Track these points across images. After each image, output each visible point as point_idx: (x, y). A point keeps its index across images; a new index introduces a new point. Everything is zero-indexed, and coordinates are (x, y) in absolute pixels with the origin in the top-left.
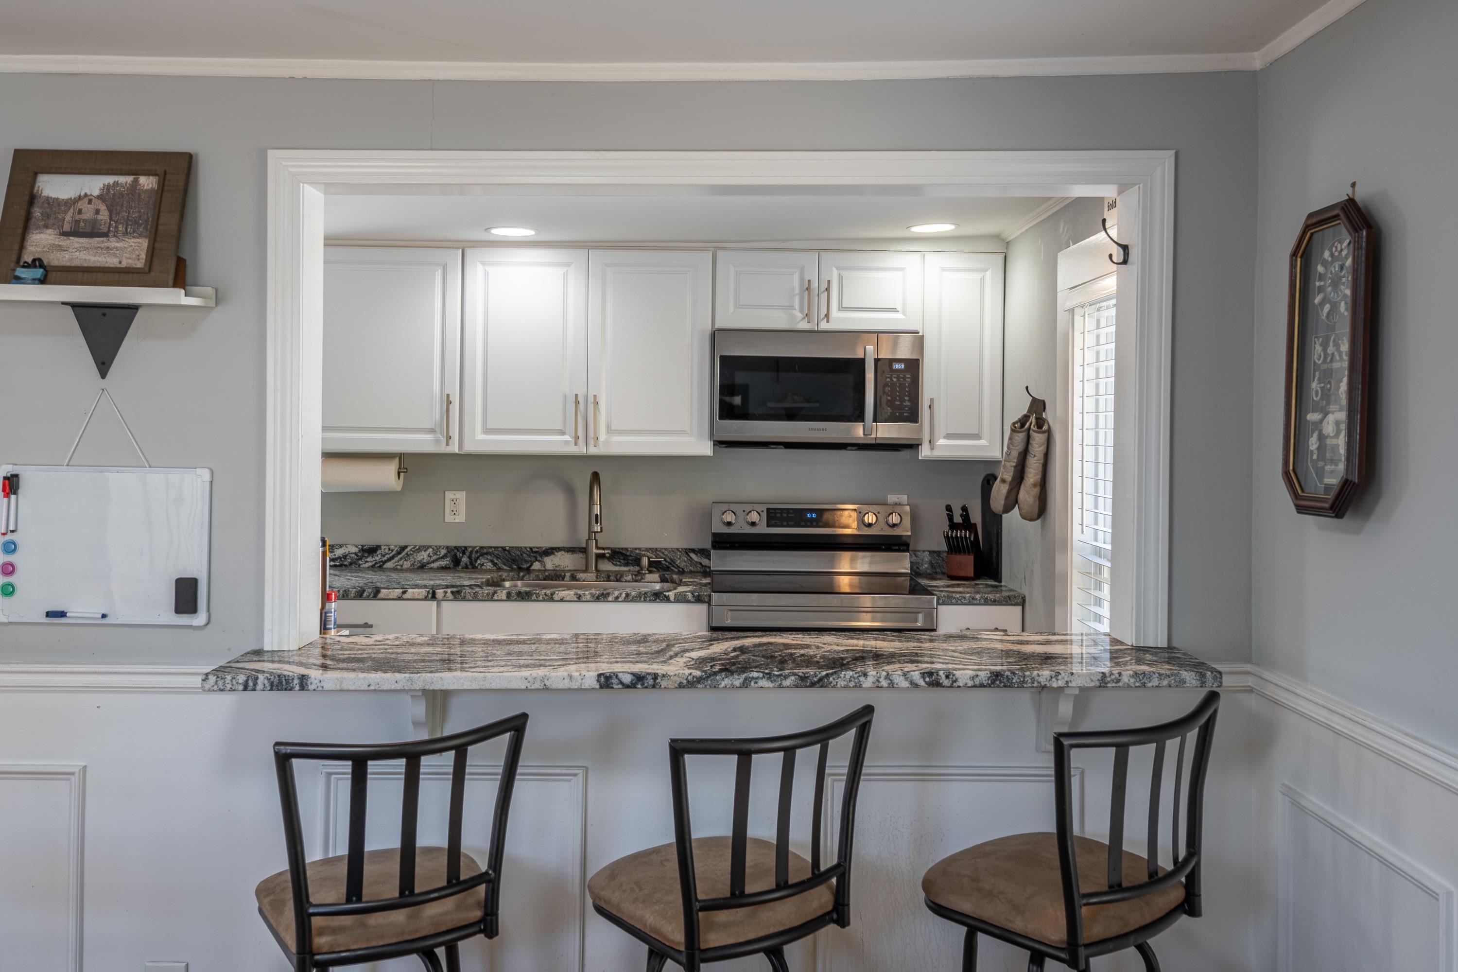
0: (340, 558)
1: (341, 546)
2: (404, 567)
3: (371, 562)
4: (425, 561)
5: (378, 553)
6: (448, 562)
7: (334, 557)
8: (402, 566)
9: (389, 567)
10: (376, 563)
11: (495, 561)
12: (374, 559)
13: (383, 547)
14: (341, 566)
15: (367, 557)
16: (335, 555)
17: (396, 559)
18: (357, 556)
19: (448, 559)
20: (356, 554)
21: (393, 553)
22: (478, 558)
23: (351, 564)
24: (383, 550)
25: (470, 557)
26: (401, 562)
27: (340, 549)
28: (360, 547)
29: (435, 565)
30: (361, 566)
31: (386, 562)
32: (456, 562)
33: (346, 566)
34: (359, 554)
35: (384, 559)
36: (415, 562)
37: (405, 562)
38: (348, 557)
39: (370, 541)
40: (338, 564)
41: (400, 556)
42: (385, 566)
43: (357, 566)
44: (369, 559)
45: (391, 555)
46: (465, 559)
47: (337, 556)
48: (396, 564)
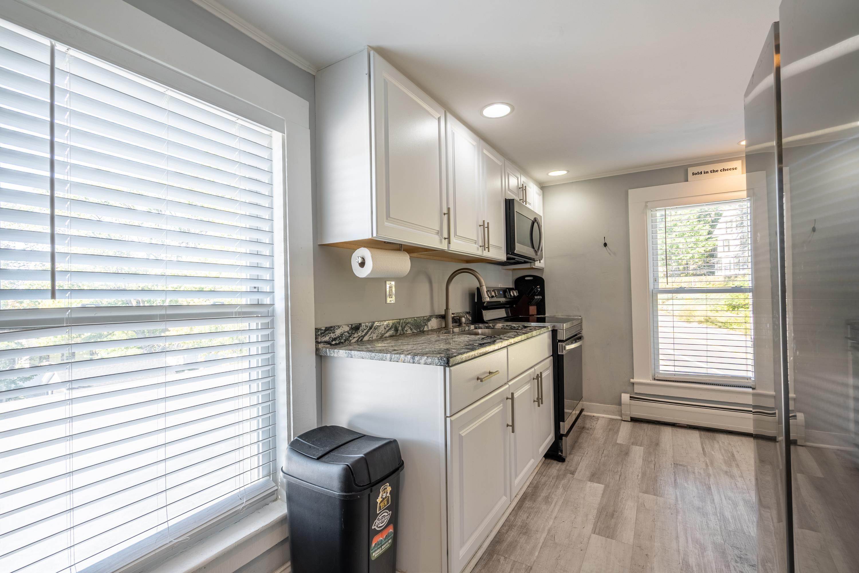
0: (339, 337)
1: (339, 327)
2: (373, 338)
3: (356, 337)
4: (383, 332)
5: (360, 330)
6: (393, 332)
7: (335, 337)
8: (372, 338)
9: (366, 340)
10: (359, 338)
11: (412, 328)
12: (358, 335)
13: (363, 325)
14: (339, 344)
15: (354, 334)
16: (335, 335)
17: (370, 333)
18: (349, 334)
19: (393, 329)
20: (348, 332)
21: (368, 328)
22: (405, 326)
23: (345, 341)
24: (362, 327)
25: (402, 326)
26: (372, 335)
27: (339, 329)
28: (350, 326)
29: (387, 335)
30: (352, 342)
31: (363, 336)
32: (396, 330)
33: (342, 343)
34: (350, 332)
35: (363, 334)
36: (378, 334)
37: (374, 335)
38: (344, 336)
39: (355, 321)
40: (337, 342)
41: (371, 331)
42: (364, 340)
43: (349, 342)
44: (356, 335)
45: (367, 330)
46: (400, 328)
47: (337, 336)
48: (369, 337)
